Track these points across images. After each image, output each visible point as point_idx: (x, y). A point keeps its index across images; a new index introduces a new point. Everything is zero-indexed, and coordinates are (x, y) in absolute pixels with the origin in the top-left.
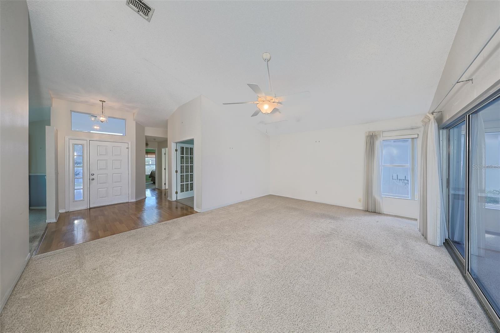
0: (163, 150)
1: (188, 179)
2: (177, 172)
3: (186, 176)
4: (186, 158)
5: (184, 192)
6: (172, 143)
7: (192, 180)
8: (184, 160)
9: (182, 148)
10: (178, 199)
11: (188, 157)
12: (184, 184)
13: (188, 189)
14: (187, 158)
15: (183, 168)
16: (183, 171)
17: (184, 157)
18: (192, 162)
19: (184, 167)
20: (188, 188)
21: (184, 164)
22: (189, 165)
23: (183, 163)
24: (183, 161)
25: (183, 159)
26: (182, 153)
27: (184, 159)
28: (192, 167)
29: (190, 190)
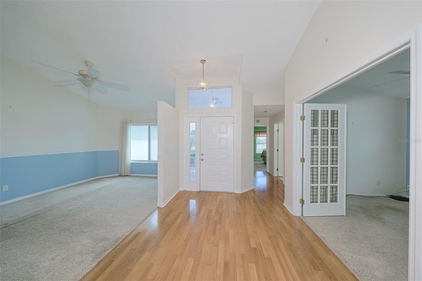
0: (276, 125)
1: (325, 177)
2: (303, 160)
3: (322, 170)
4: (323, 132)
5: (317, 202)
6: (294, 103)
7: (334, 180)
8: (317, 138)
9: (315, 113)
10: (304, 215)
11: (327, 130)
12: (317, 186)
13: (326, 198)
14: (325, 133)
15: (315, 153)
16: (315, 160)
17: (317, 130)
18: (335, 142)
19: (317, 151)
20: (326, 195)
21: (317, 145)
22: (330, 147)
23: (315, 143)
24: (315, 139)
25: (315, 136)
26: (314, 122)
27: (318, 134)
28: (335, 153)
29: (332, 201)
